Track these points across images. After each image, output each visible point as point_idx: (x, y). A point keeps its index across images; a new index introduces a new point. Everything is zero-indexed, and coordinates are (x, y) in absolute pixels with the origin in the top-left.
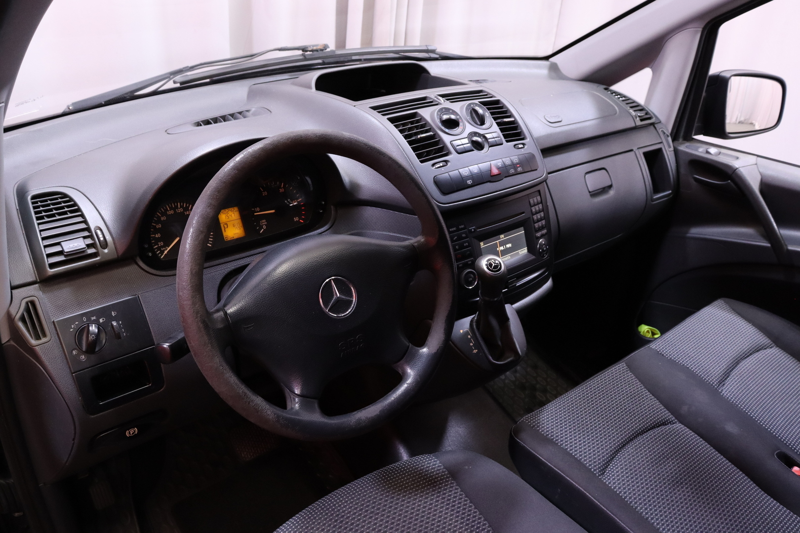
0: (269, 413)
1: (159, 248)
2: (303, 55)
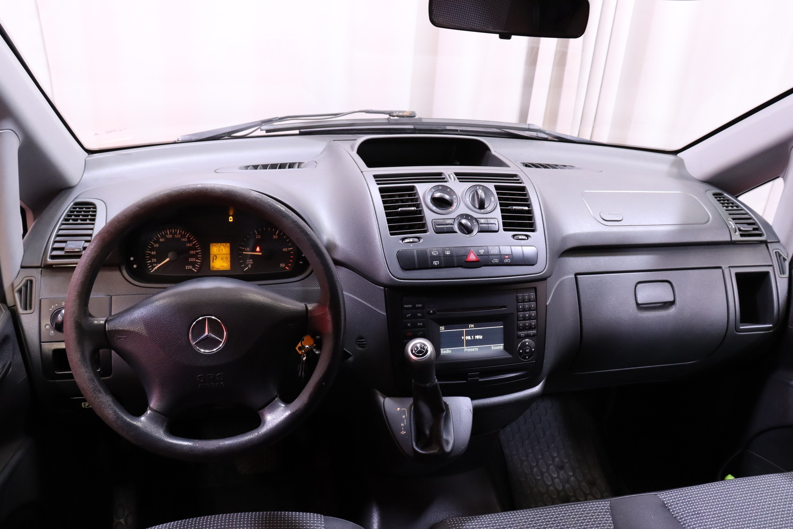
0: (111, 412)
1: (151, 264)
2: (388, 119)
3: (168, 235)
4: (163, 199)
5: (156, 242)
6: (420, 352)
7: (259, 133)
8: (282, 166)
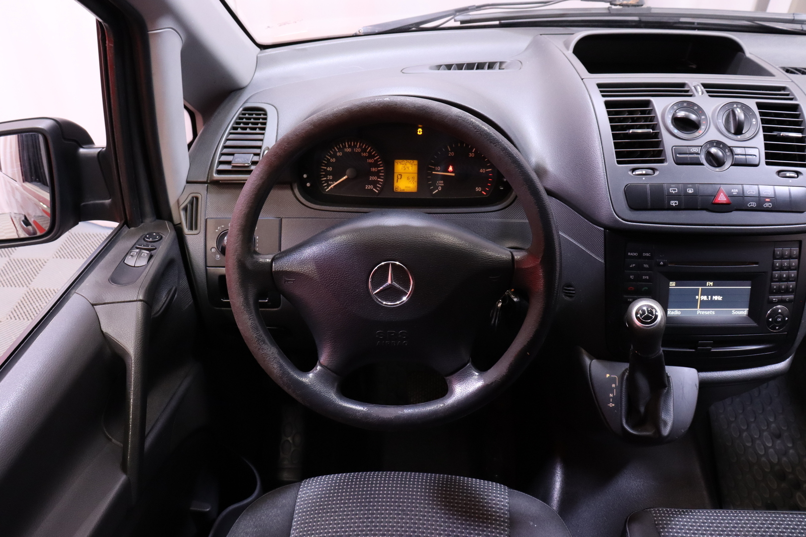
0: (276, 367)
1: (327, 181)
2: (609, 9)
3: (346, 148)
4: (342, 115)
5: (332, 157)
6: (647, 317)
7: (452, 24)
8: (480, 66)
